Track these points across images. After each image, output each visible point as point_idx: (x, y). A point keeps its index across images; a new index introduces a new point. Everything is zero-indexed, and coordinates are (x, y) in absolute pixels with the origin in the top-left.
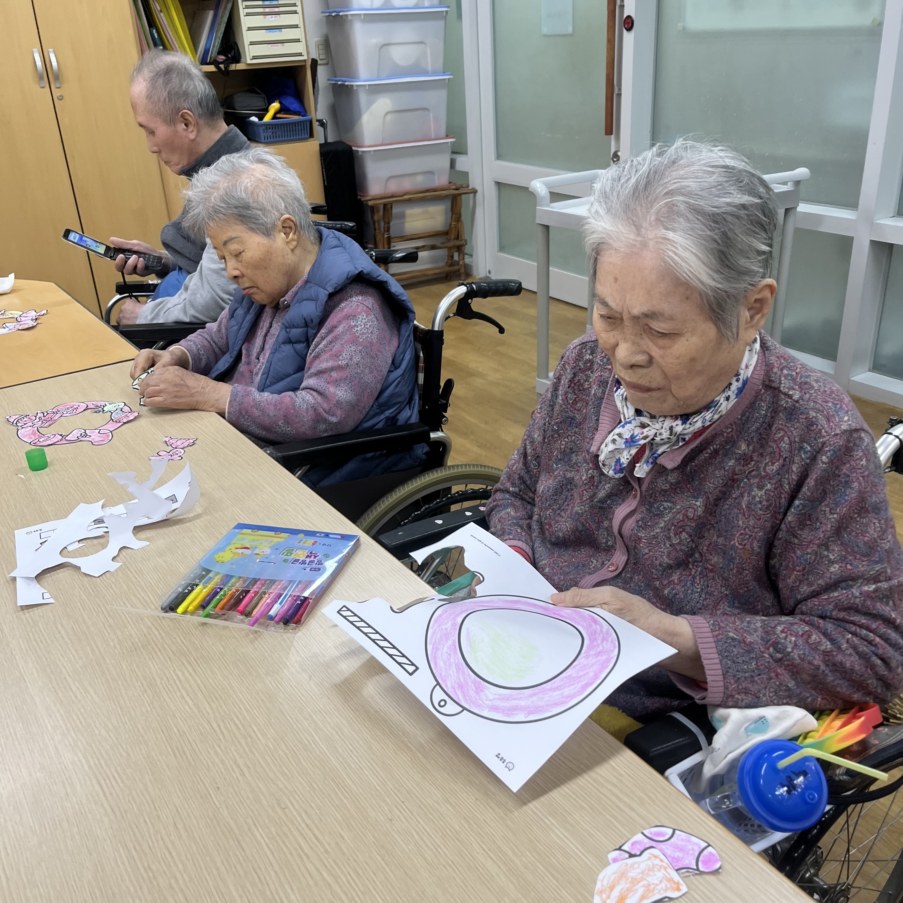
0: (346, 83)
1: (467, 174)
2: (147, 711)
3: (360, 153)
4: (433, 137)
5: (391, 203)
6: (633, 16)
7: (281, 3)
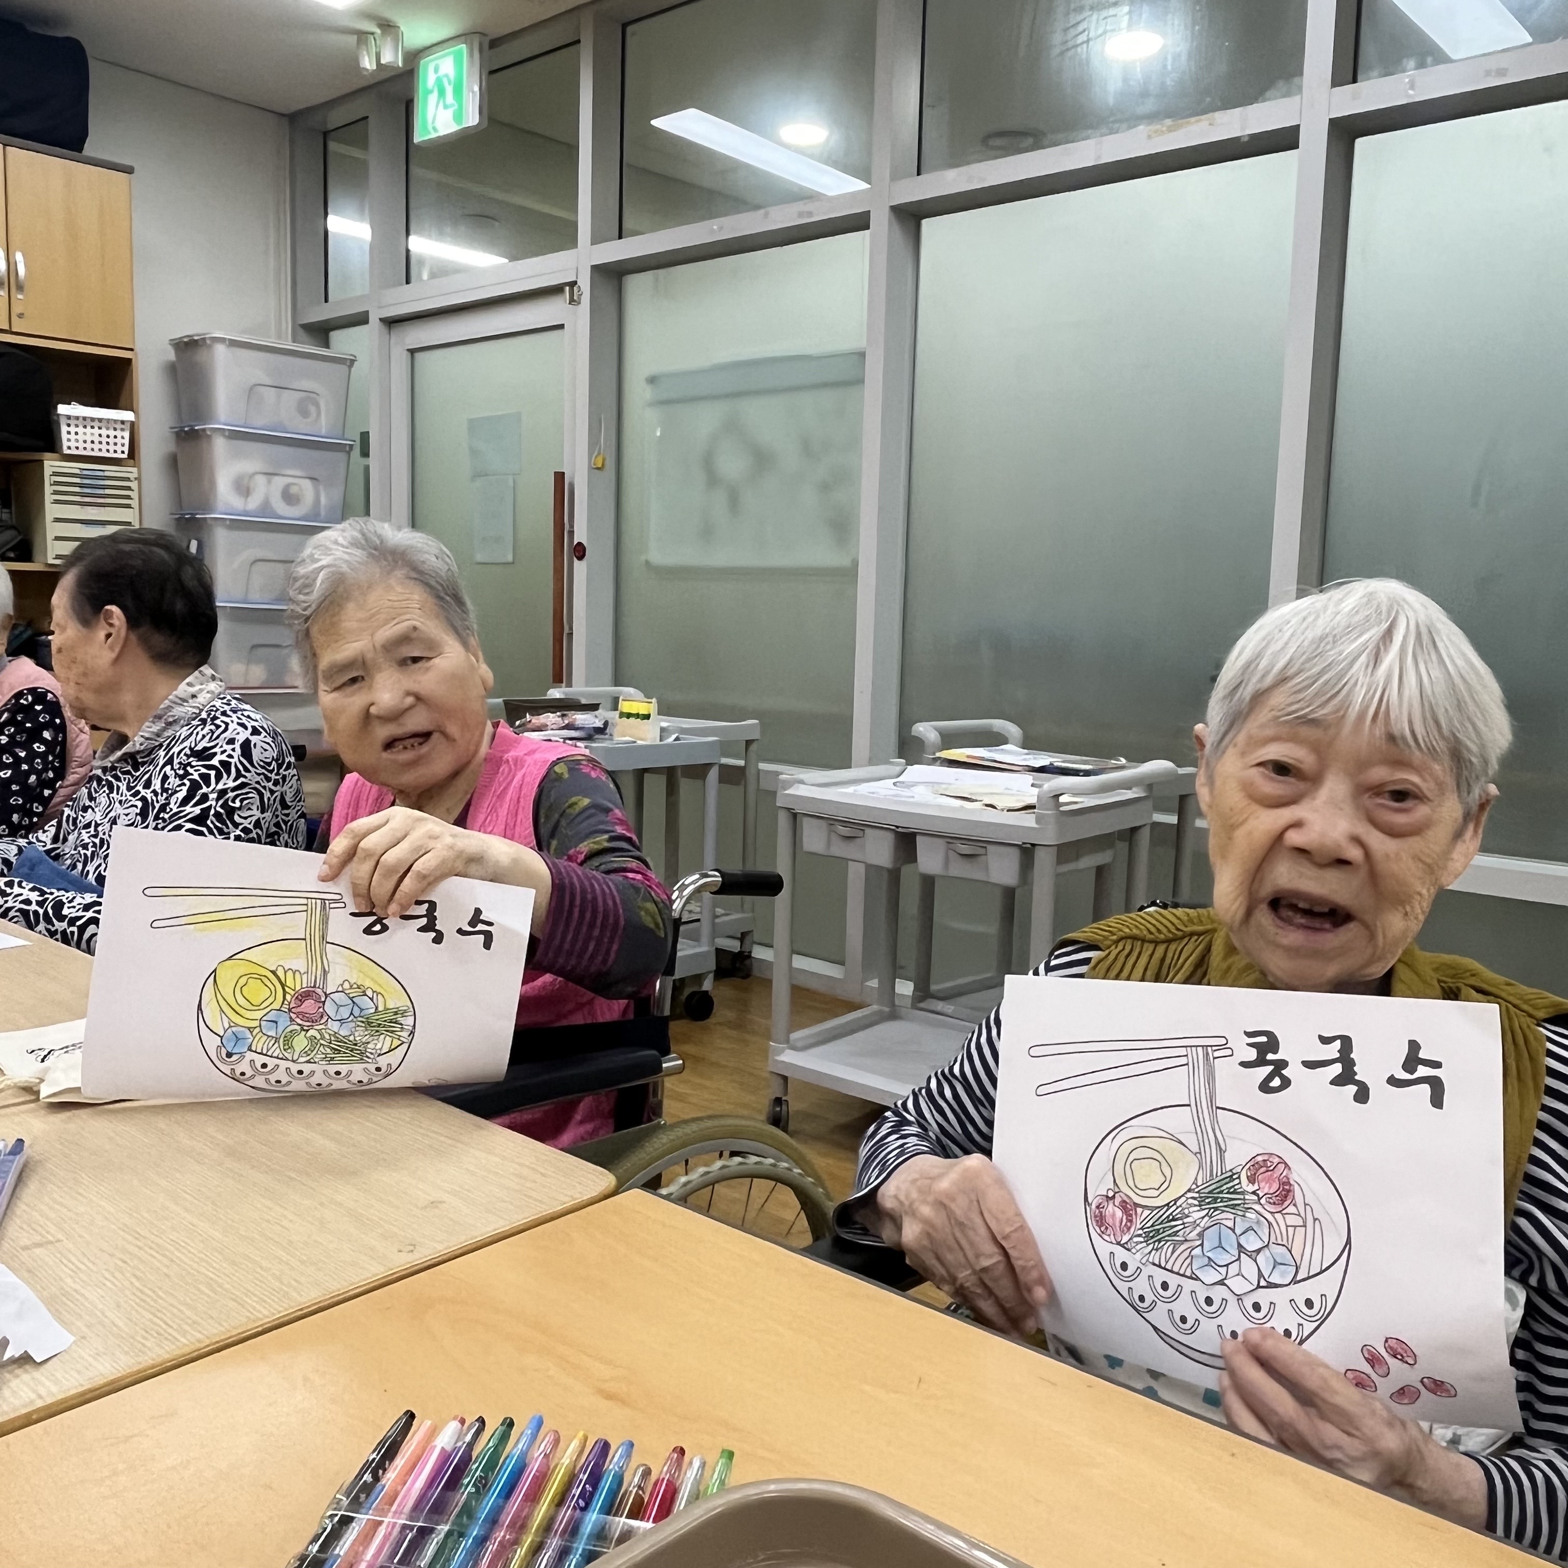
6: (585, 543)
7: (108, 492)
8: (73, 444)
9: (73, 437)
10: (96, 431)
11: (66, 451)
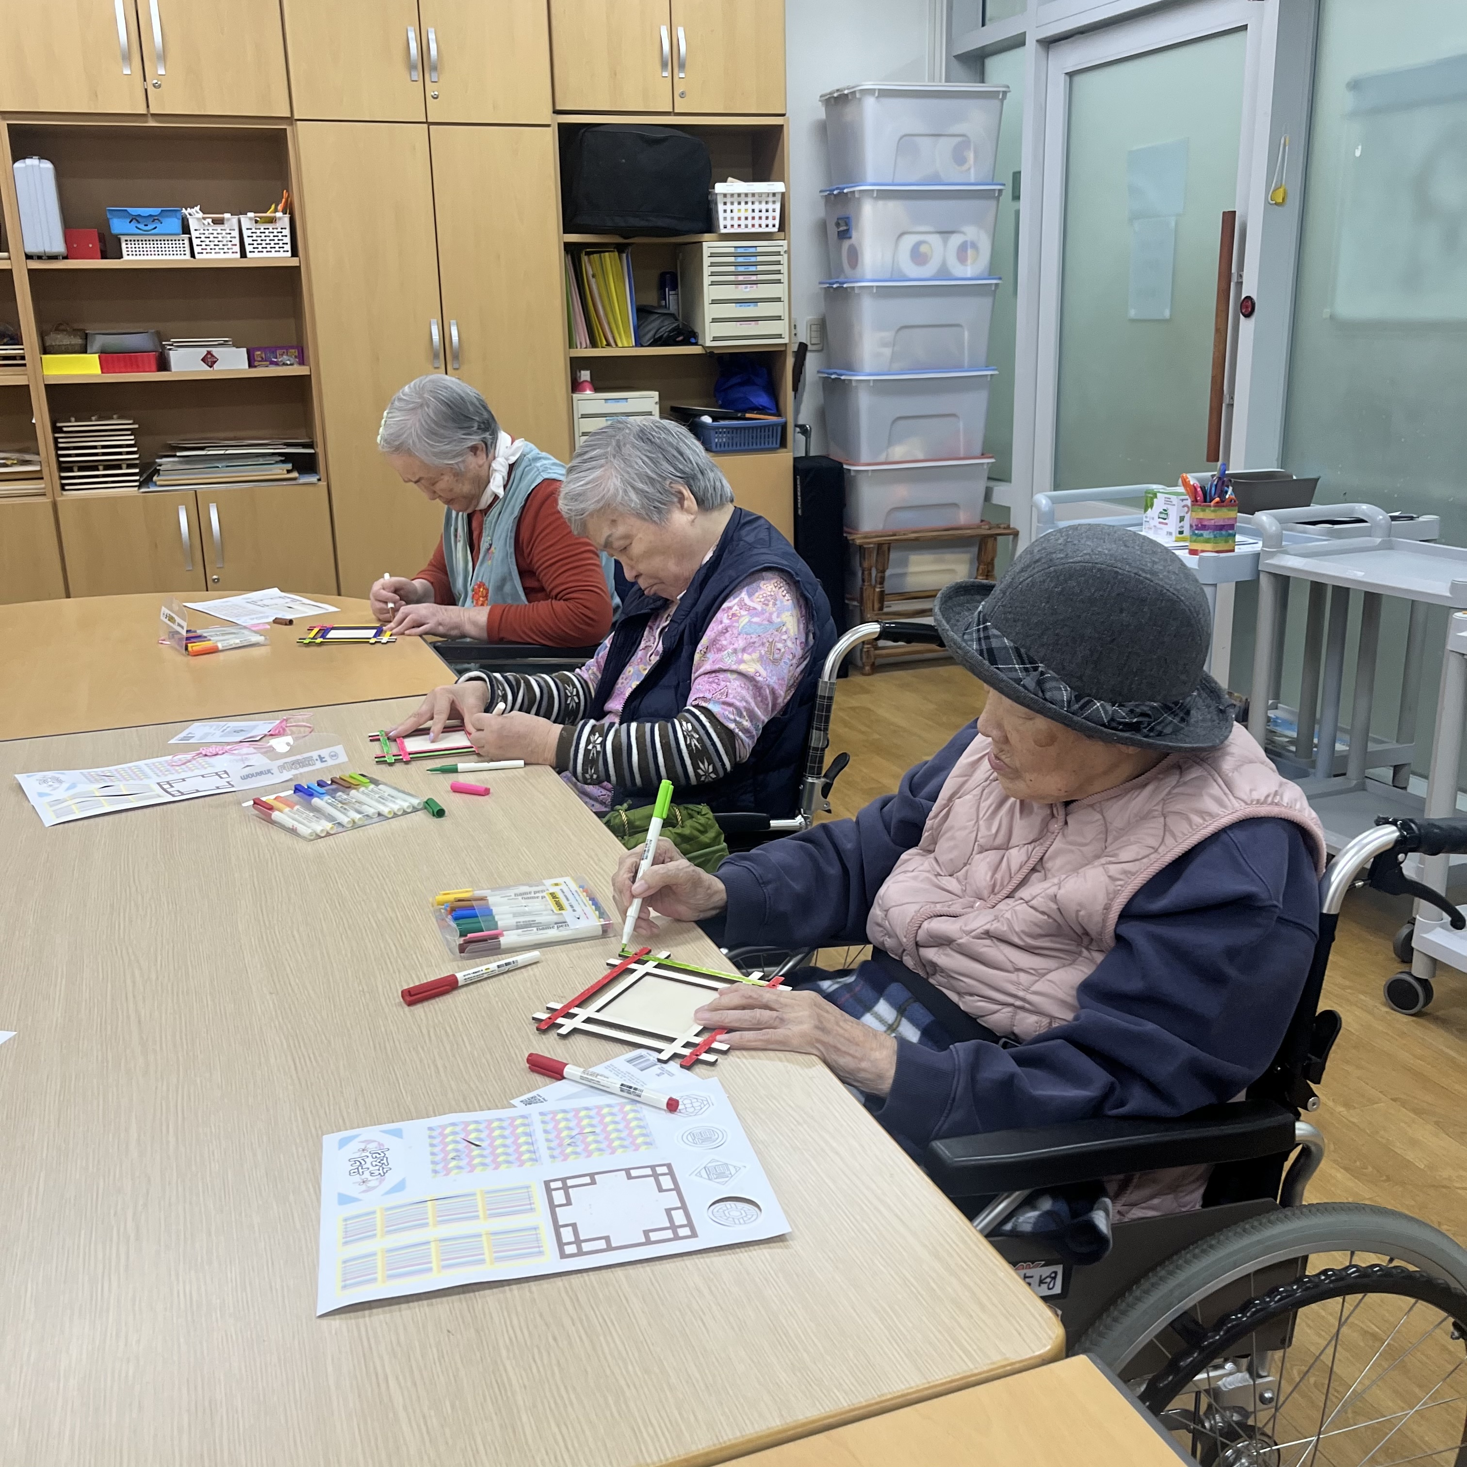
0: (843, 378)
1: (1008, 509)
2: (360, 1011)
3: (852, 474)
4: (962, 455)
5: (889, 544)
6: (1254, 297)
7: (760, 268)
8: (729, 223)
9: (728, 214)
10: (750, 206)
11: (723, 231)
